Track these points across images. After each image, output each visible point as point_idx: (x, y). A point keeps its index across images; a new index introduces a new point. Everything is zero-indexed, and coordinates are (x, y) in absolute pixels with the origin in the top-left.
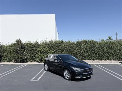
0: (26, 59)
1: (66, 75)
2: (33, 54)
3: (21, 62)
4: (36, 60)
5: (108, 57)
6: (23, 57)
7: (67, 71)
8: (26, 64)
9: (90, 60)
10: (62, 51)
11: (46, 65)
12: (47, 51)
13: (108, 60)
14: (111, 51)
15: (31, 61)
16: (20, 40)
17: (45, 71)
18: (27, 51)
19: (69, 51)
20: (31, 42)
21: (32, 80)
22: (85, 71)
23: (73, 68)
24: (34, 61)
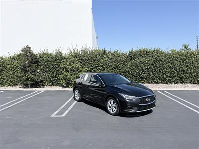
0: (41, 82)
1: (110, 107)
2: (53, 72)
3: (32, 86)
4: (58, 84)
5: (181, 79)
6: (37, 78)
7: (112, 101)
8: (42, 90)
9: (152, 83)
10: (104, 67)
11: (76, 92)
12: (78, 68)
13: (181, 83)
14: (187, 68)
15: (51, 86)
16: (30, 48)
17: (76, 102)
18: (42, 67)
19: (117, 67)
20: (49, 52)
21: (53, 115)
22: (143, 101)
23: (123, 95)
24: (56, 86)
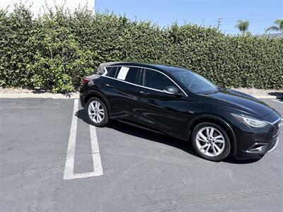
10: (124, 53)
